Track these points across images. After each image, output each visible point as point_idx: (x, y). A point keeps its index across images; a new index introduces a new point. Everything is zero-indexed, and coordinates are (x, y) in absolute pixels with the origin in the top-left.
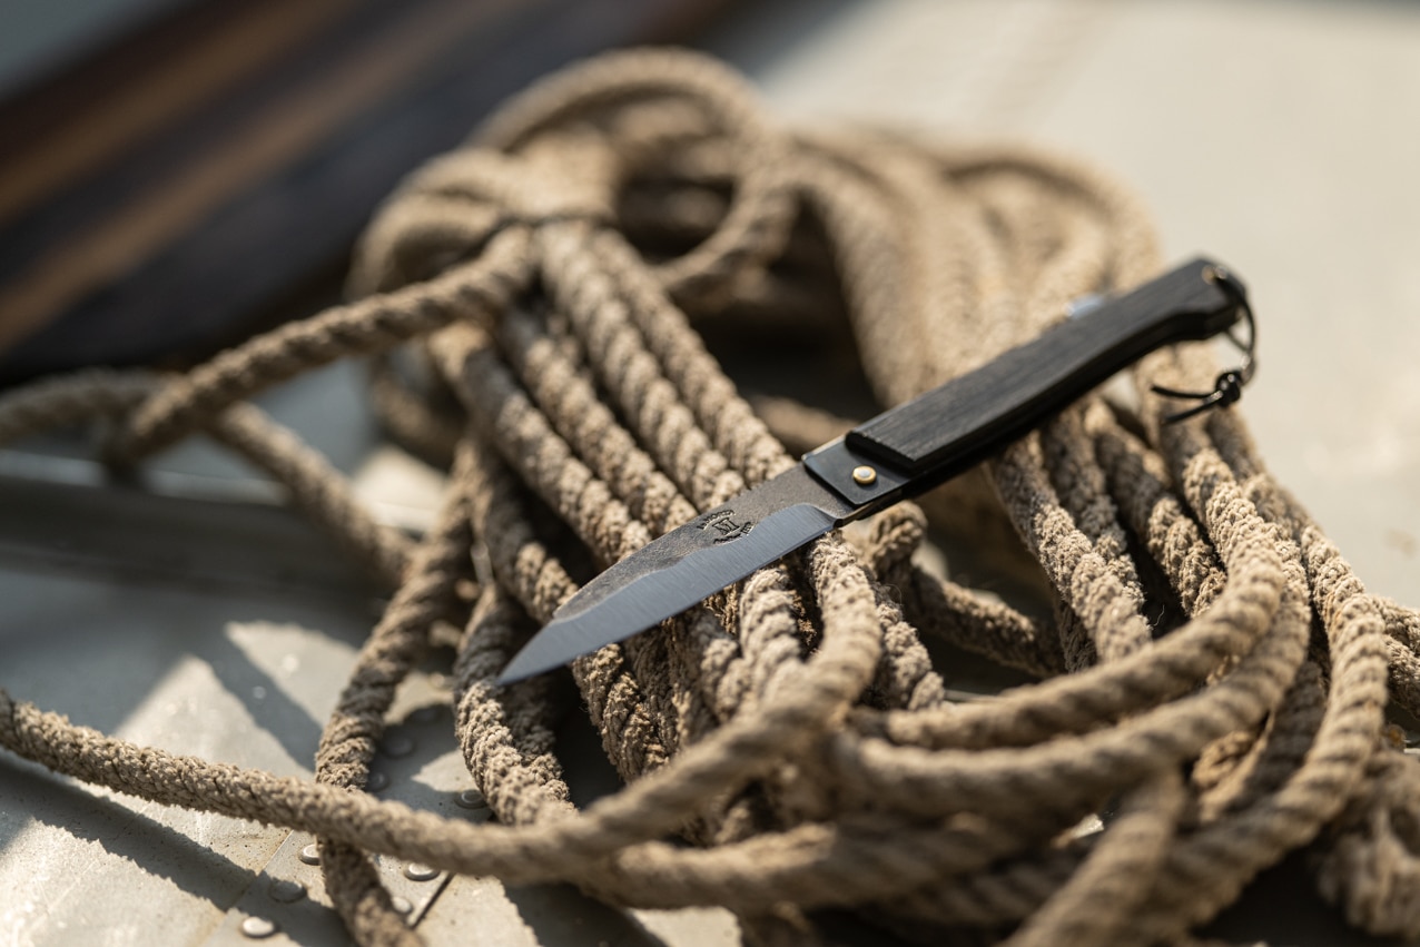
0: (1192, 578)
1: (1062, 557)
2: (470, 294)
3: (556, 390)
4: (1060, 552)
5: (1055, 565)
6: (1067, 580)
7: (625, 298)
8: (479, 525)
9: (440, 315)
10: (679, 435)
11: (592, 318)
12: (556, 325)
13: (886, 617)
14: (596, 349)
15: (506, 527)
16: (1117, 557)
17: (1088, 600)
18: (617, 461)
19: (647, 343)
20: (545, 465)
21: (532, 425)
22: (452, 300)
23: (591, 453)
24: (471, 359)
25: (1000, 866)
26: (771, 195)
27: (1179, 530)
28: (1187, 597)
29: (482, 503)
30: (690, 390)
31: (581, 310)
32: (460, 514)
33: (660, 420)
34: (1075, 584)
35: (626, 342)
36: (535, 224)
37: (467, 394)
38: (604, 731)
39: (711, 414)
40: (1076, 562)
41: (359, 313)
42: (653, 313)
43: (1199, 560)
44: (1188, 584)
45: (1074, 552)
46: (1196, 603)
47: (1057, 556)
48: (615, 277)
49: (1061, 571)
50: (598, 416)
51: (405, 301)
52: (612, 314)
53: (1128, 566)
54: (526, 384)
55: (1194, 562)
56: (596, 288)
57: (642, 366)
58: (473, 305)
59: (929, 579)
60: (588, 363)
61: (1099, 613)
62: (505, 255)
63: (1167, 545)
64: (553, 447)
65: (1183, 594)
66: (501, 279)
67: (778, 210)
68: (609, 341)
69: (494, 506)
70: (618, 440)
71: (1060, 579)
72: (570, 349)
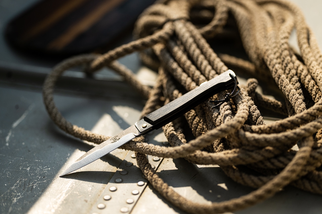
0: (315, 93)
1: (287, 90)
2: (161, 37)
3: (179, 57)
4: (287, 89)
5: (285, 92)
6: (288, 95)
7: (193, 36)
8: (165, 86)
9: (155, 42)
10: (206, 67)
11: (186, 41)
12: (179, 43)
13: (251, 104)
14: (188, 48)
15: (170, 86)
16: (299, 89)
17: (293, 100)
18: (193, 73)
19: (198, 46)
20: (178, 74)
21: (175, 65)
22: (157, 39)
23: (187, 71)
24: (162, 51)
25: (276, 157)
26: (223, 13)
27: (311, 83)
28: (314, 98)
29: (165, 81)
30: (208, 56)
31: (184, 40)
32: (160, 83)
33: (201, 63)
34: (290, 96)
35: (194, 47)
36: (173, 21)
37: (161, 58)
38: (193, 129)
39: (212, 61)
40: (290, 92)
41: (138, 42)
42: (199, 39)
43: (316, 90)
44: (314, 95)
45: (290, 89)
46: (316, 99)
47: (286, 90)
48: (191, 32)
49: (287, 93)
50: (188, 63)
51: (147, 39)
52: (191, 40)
53: (301, 91)
54: (173, 56)
55: (315, 90)
56: (187, 35)
57: (197, 52)
58: (161, 39)
59: (259, 95)
60: (186, 51)
61: (295, 103)
62: (168, 28)
63: (309, 87)
64: (179, 70)
65: (313, 97)
66: (167, 33)
67: (224, 16)
68: (190, 46)
69: (168, 82)
70: (193, 68)
71: (287, 95)
72: (182, 48)
